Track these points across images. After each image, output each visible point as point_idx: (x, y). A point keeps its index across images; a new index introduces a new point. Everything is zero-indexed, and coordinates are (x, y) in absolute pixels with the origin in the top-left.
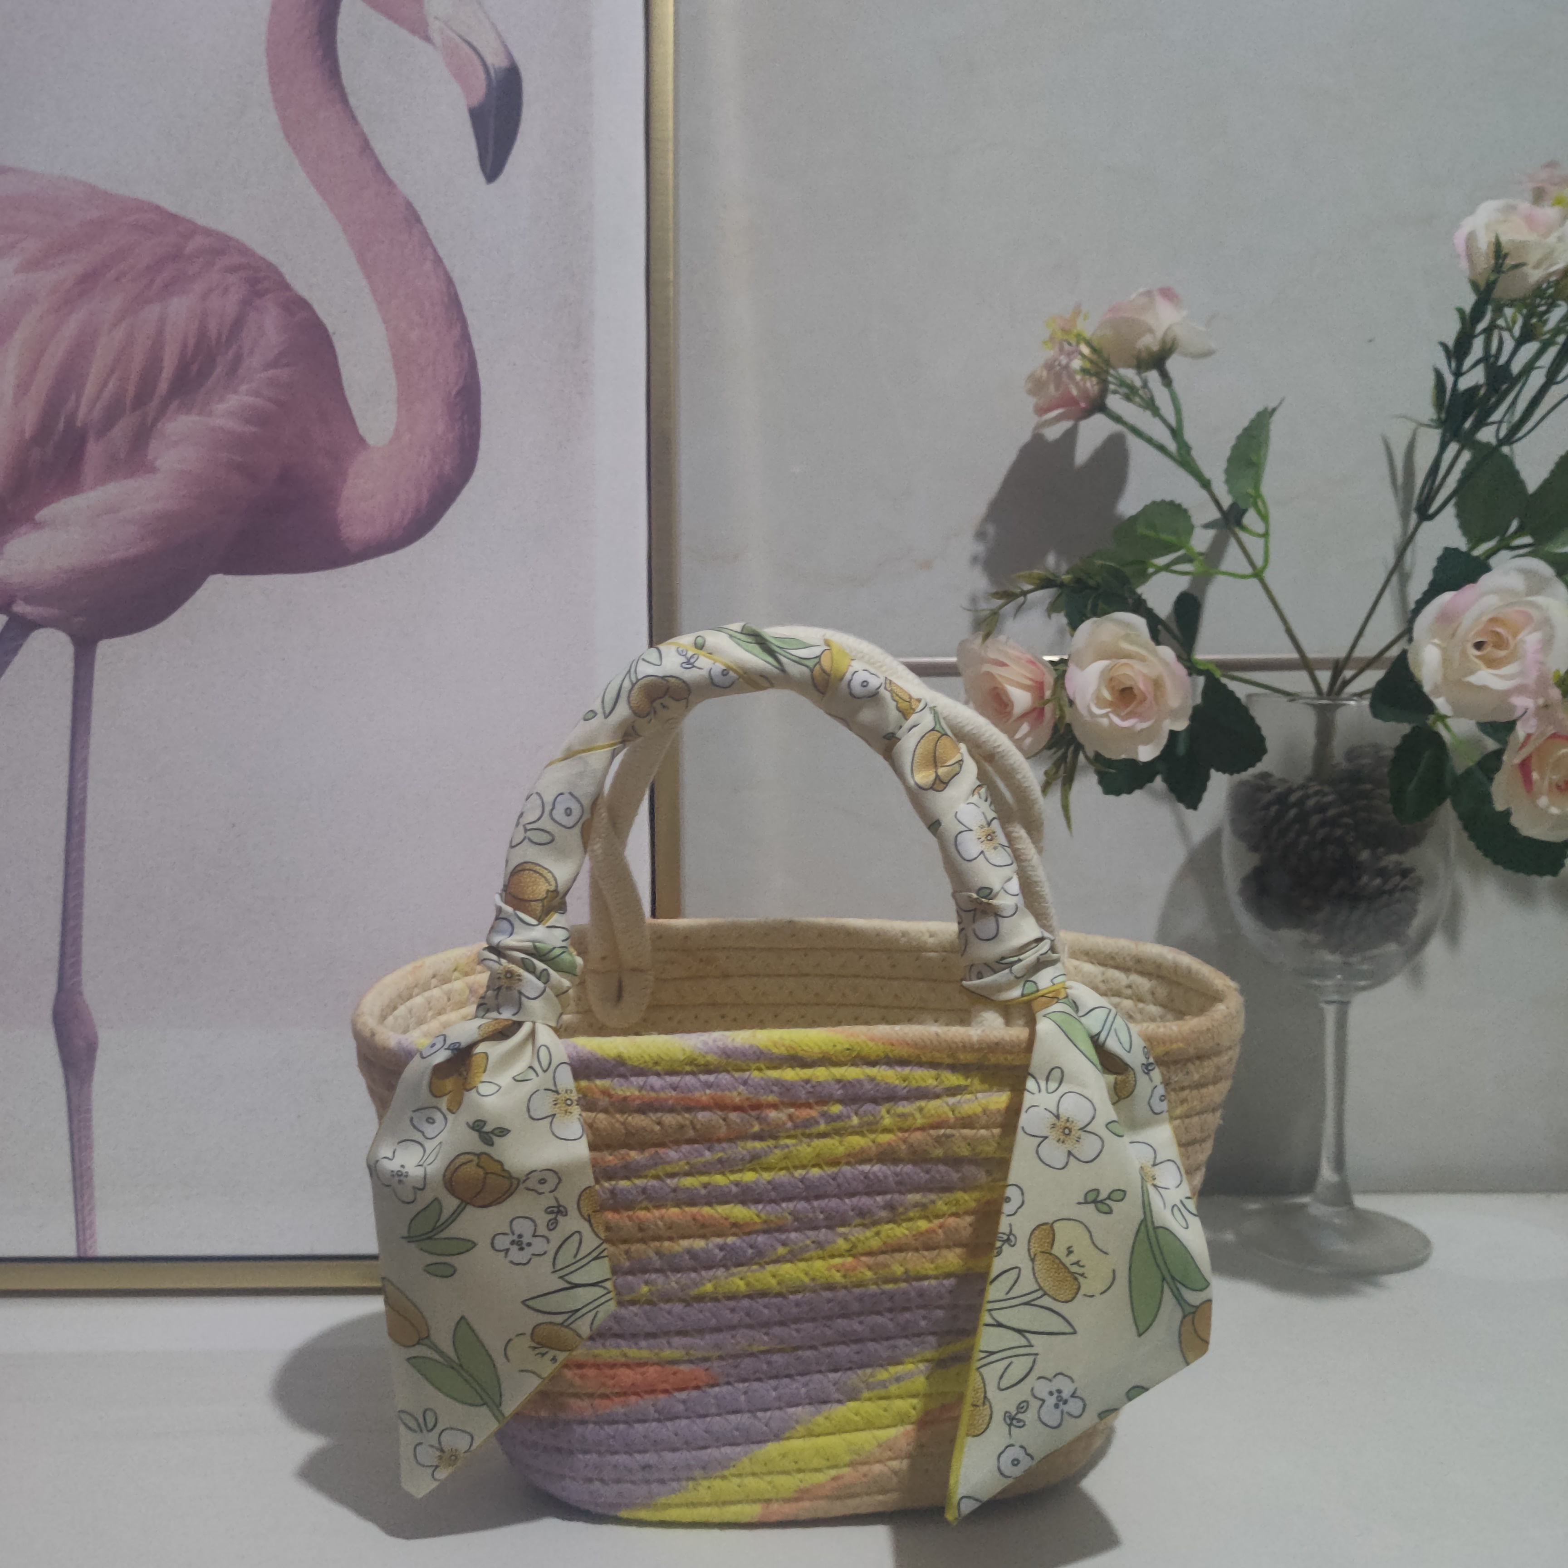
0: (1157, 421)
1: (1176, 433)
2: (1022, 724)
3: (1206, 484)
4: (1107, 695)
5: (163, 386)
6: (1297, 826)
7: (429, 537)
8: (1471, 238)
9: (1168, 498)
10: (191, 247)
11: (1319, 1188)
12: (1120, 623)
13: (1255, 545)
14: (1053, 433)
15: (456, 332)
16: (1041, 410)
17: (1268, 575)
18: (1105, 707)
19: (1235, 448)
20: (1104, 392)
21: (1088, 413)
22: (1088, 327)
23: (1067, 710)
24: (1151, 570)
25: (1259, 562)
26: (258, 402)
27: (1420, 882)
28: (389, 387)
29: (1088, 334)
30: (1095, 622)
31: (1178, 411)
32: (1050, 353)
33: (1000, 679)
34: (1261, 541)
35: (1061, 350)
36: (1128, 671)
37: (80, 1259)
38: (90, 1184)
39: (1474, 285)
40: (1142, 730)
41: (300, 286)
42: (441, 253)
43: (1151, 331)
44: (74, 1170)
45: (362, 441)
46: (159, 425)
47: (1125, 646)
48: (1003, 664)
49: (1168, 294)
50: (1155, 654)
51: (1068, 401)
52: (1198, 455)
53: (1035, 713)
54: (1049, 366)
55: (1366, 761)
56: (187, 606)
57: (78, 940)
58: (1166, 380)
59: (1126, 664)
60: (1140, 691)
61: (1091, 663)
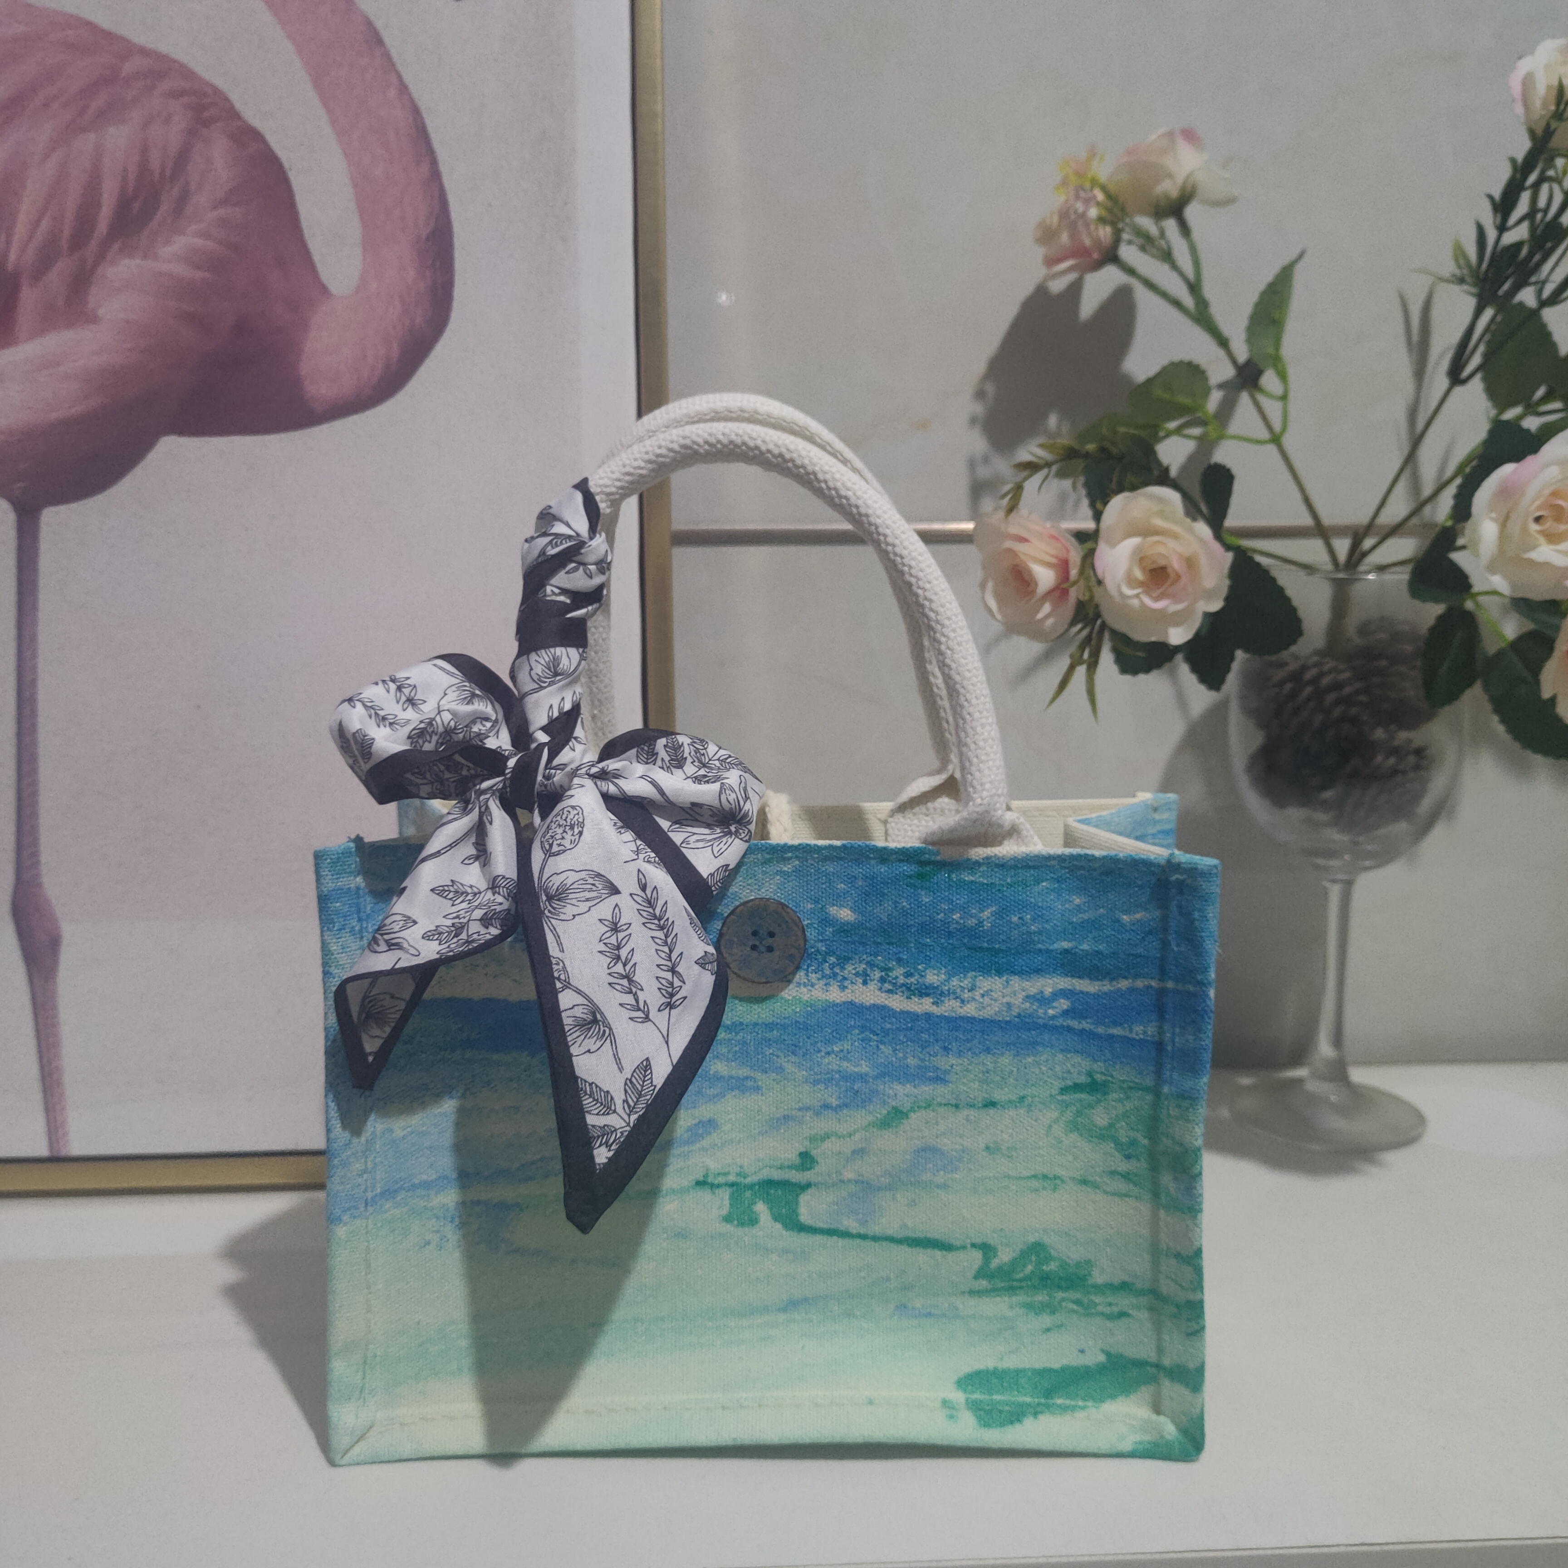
0: (1174, 276)
1: (1194, 288)
2: (1043, 604)
3: (1223, 343)
4: (1139, 574)
5: (103, 226)
6: (1312, 705)
8: (1528, 81)
9: (1186, 358)
10: (128, 68)
11: (1314, 1059)
12: (1151, 497)
13: (1273, 409)
14: (1057, 286)
15: (425, 168)
16: (1050, 261)
17: (1288, 441)
18: (1137, 588)
19: (1257, 305)
20: (1117, 241)
21: (1098, 265)
22: (1103, 171)
23: (1097, 590)
24: (1162, 434)
25: (1277, 426)
26: (210, 244)
28: (354, 229)
29: (1103, 177)
30: (1127, 497)
31: (1196, 264)
32: (1064, 199)
33: (1023, 557)
34: (1279, 405)
35: (1077, 197)
36: (1162, 550)
37: (55, 1159)
38: (59, 1083)
39: (1532, 132)
40: (1175, 612)
41: (252, 116)
42: (407, 78)
43: (1170, 176)
44: (42, 1067)
45: (324, 290)
46: (99, 271)
47: (1158, 522)
48: (1024, 540)
49: (1190, 135)
50: (1192, 532)
51: (1078, 251)
52: (1218, 312)
53: (1060, 591)
54: (1064, 214)
55: (1382, 636)
57: (34, 829)
58: (1185, 229)
59: (1159, 542)
60: (1174, 570)
61: (1121, 541)
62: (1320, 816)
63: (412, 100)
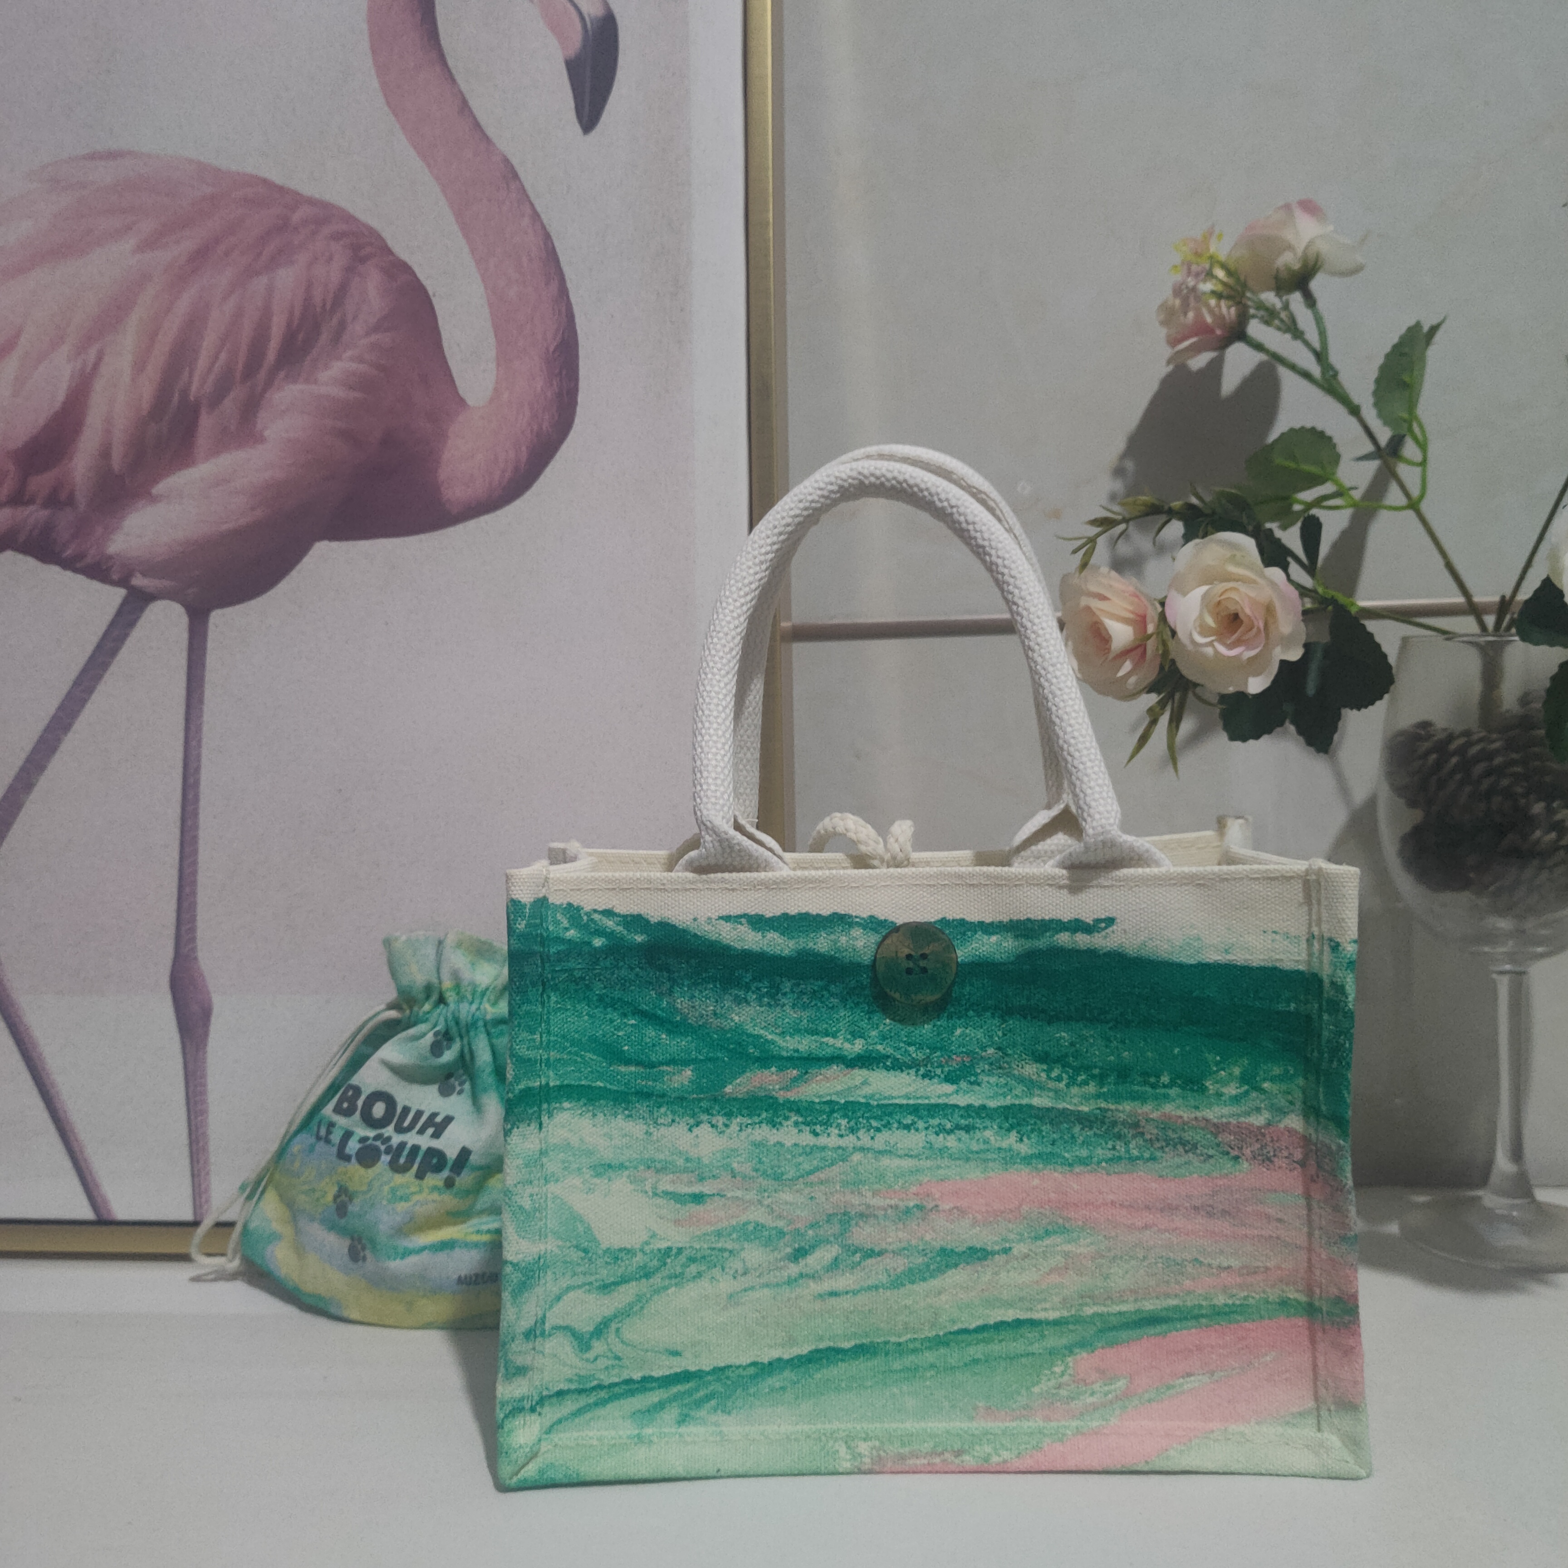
0: (1298, 344)
1: (1321, 356)
2: (1123, 662)
3: (1355, 411)
4: (1210, 621)
5: (271, 355)
6: (1458, 777)
7: (529, 495)
9: (1309, 425)
11: (1494, 1179)
12: (1225, 543)
13: (1411, 475)
14: (1197, 364)
15: (554, 286)
16: (1173, 342)
17: (1424, 507)
18: (1211, 636)
19: (1383, 369)
20: (1243, 319)
21: (1227, 343)
22: (1221, 249)
23: (1171, 643)
25: (1415, 492)
26: (362, 368)
29: (1222, 256)
30: (1197, 544)
31: (1322, 334)
32: (1178, 277)
33: (1098, 613)
34: (1418, 470)
35: (1189, 273)
36: (1235, 596)
38: (204, 1149)
40: (1249, 659)
41: (402, 251)
43: (1290, 247)
44: (190, 1134)
45: (462, 402)
46: (267, 395)
47: (1232, 569)
48: (1103, 598)
49: (1310, 207)
50: (1263, 576)
51: (1201, 329)
53: (1137, 650)
54: (1178, 291)
56: (294, 573)
57: (193, 906)
58: (1310, 300)
59: (1232, 589)
60: (1248, 617)
61: (1194, 589)
62: (1484, 902)
63: (543, 227)
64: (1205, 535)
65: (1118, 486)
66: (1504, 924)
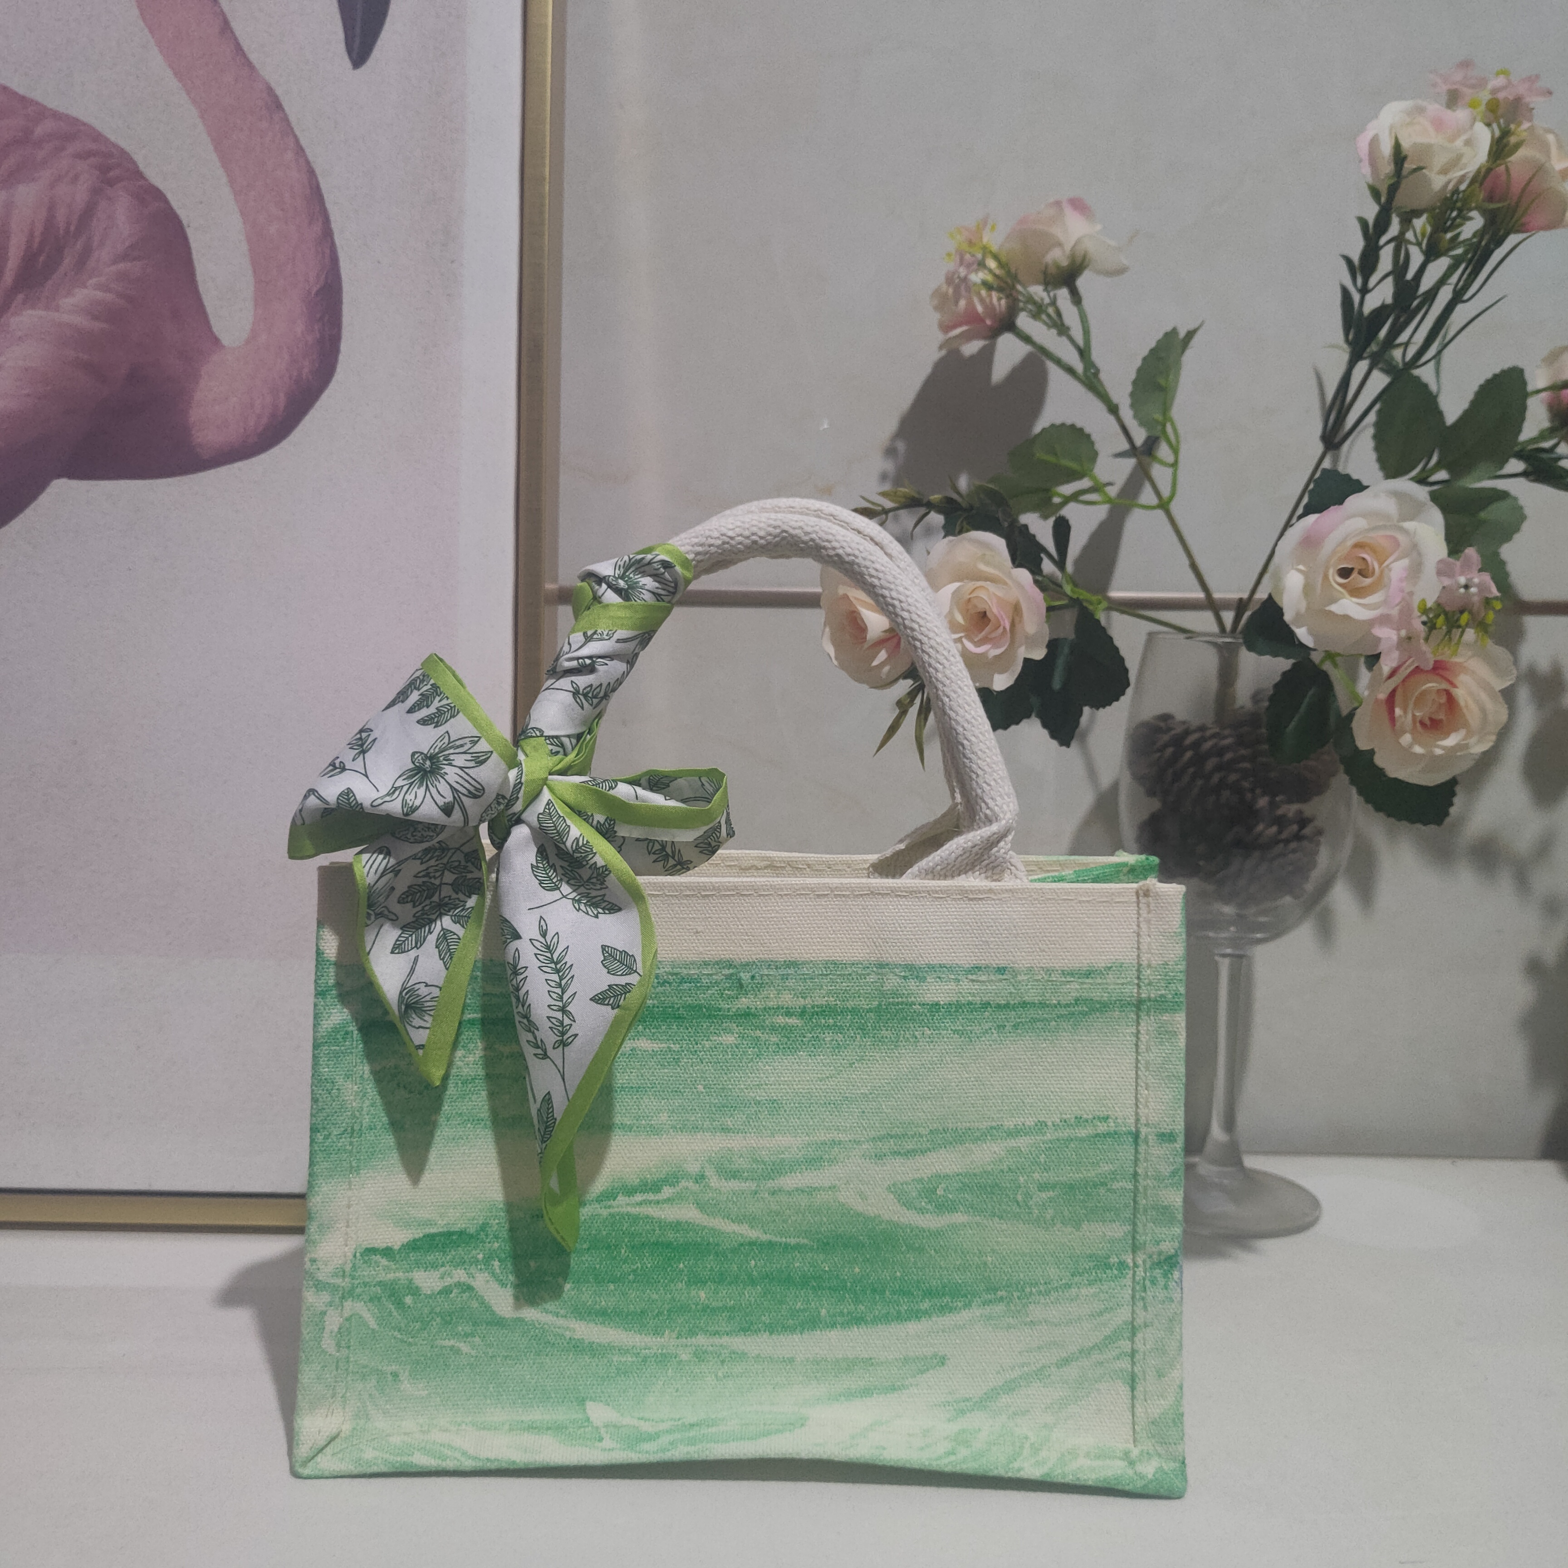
0: (1064, 339)
1: (1084, 353)
2: (878, 651)
3: (1113, 409)
4: (960, 618)
6: (1191, 770)
7: (284, 444)
8: (1374, 142)
9: (1069, 422)
10: (39, 131)
11: (1209, 1148)
12: (977, 542)
13: (1163, 476)
14: (969, 350)
15: (317, 228)
16: (945, 328)
17: (1174, 507)
18: (960, 632)
19: (1141, 370)
20: (1013, 311)
21: (994, 333)
22: (994, 239)
24: (1055, 499)
25: (1166, 492)
26: (109, 297)
27: (1320, 832)
28: (246, 285)
29: (994, 248)
30: (950, 541)
31: (1086, 332)
32: (950, 265)
34: (1170, 471)
35: (962, 262)
36: (984, 595)
39: (1375, 193)
40: (996, 657)
41: (154, 176)
42: (303, 142)
43: (1060, 244)
45: (216, 341)
47: (982, 567)
49: (1078, 205)
50: (1010, 576)
51: (971, 317)
52: (1105, 377)
53: (894, 639)
54: (950, 279)
56: (29, 512)
58: (1076, 298)
59: (981, 588)
60: (995, 616)
61: (945, 585)
62: (1210, 888)
63: (308, 162)
64: (961, 532)
65: (889, 466)
66: (1228, 910)
